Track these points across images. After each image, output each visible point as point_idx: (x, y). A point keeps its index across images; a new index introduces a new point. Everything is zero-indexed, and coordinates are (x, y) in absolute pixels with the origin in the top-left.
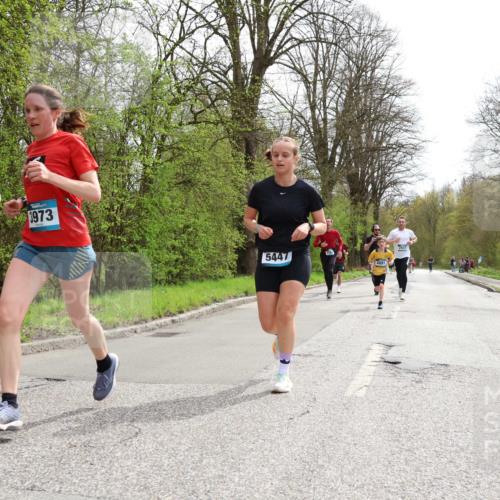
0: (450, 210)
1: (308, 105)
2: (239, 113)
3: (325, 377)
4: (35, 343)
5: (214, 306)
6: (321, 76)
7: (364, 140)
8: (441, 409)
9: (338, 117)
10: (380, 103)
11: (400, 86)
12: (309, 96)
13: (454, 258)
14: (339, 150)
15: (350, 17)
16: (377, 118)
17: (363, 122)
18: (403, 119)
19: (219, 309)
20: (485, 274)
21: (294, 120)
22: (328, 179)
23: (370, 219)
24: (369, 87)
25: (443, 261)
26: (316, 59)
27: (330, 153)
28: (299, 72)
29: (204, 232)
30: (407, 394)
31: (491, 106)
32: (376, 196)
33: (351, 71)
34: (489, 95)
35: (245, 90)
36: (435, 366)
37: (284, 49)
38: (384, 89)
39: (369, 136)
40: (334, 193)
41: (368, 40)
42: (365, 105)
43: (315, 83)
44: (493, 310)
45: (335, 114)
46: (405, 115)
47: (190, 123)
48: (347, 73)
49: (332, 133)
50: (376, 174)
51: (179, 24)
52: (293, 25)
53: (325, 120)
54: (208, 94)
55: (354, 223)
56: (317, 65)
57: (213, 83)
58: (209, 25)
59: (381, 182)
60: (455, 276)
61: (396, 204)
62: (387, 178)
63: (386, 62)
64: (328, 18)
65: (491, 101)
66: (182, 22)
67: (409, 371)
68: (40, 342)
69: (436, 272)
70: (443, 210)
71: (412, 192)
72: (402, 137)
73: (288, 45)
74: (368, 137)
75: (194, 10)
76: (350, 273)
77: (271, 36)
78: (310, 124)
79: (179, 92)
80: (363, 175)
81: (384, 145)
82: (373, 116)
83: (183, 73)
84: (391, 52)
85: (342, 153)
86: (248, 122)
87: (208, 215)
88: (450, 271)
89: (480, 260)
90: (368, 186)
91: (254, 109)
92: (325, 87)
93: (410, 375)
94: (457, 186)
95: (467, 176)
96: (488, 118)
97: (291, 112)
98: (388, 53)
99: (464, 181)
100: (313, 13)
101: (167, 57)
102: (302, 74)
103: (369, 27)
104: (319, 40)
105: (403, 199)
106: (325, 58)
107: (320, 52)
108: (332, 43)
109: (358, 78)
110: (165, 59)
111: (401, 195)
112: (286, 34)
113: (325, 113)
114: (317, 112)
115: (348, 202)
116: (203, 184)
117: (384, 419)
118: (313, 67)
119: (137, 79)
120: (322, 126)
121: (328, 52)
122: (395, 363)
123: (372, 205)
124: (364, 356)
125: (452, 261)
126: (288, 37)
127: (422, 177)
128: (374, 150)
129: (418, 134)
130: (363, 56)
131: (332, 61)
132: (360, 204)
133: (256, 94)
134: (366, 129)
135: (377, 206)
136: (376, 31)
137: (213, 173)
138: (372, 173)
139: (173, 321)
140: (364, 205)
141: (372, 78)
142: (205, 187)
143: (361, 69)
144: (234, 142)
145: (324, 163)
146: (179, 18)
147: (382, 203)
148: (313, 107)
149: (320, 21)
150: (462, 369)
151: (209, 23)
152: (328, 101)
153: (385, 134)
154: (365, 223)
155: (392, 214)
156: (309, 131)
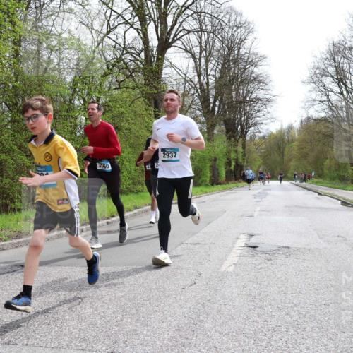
0: (293, 141)
1: (196, 74)
2: (149, 81)
3: (208, 258)
4: (14, 241)
5: (136, 211)
6: (204, 54)
7: (234, 96)
8: (283, 278)
9: (216, 81)
10: (244, 71)
11: (257, 60)
12: (196, 68)
13: (296, 173)
14: (217, 103)
15: (222, 15)
16: (242, 81)
17: (233, 84)
18: (260, 82)
19: (139, 213)
20: (316, 183)
21: (187, 84)
22: (210, 123)
23: (240, 149)
24: (236, 61)
25: (289, 175)
26: (200, 43)
27: (211, 105)
28: (189, 52)
29: (127, 162)
30: (261, 268)
31: (318, 72)
32: (244, 133)
33: (224, 50)
34: (316, 64)
35: (152, 66)
36: (281, 248)
37: (178, 37)
38: (246, 62)
39: (238, 93)
40: (215, 132)
41: (235, 29)
42: (234, 73)
43: (200, 59)
44: (321, 208)
45: (214, 79)
46: (261, 78)
47: (116, 89)
48: (221, 51)
49: (213, 92)
50: (243, 119)
51: (106, 22)
52: (184, 20)
53: (207, 83)
54: (127, 68)
55: (229, 152)
56: (201, 47)
57: (131, 61)
58: (127, 22)
59: (247, 124)
60: (297, 185)
61: (257, 138)
62: (251, 121)
63: (247, 44)
64: (207, 15)
65: (317, 68)
66: (108, 21)
67: (264, 253)
68: (17, 240)
69: (284, 183)
70: (288, 141)
71: (267, 130)
72: (259, 93)
73: (181, 34)
74: (236, 94)
75: (116, 12)
76: (227, 185)
77: (169, 29)
78: (198, 86)
79: (108, 68)
80: (234, 119)
81: (248, 99)
82: (239, 80)
83: (110, 55)
84: (250, 37)
85: (219, 105)
86: (155, 87)
87: (130, 150)
88: (294, 182)
89: (313, 174)
90: (238, 127)
91: (159, 78)
92: (207, 61)
93: (264, 255)
94: (297, 125)
95: (304, 118)
96: (316, 79)
97: (184, 79)
98: (248, 37)
99: (302, 122)
100: (197, 13)
101: (99, 44)
102: (191, 54)
103: (235, 20)
104: (202, 30)
105: (262, 134)
106: (207, 42)
107: (203, 38)
108: (210, 33)
109: (229, 55)
110: (98, 46)
111: (260, 132)
112: (179, 27)
113: (208, 79)
114: (202, 78)
115: (224, 137)
116: (127, 129)
117: (245, 287)
118: (198, 48)
119: (79, 60)
120: (205, 88)
121: (208, 38)
122: (254, 247)
123: (241, 139)
124: (234, 243)
125: (295, 175)
126: (181, 28)
127: (273, 119)
128: (241, 102)
129: (269, 92)
130: (232, 40)
131: (211, 44)
132: (233, 139)
133: (160, 68)
134: (235, 89)
135: (244, 140)
136: (240, 23)
137: (132, 121)
138: (241, 118)
139: (108, 223)
140: (235, 139)
141: (238, 54)
142: (128, 131)
143: (230, 49)
144: (146, 100)
145: (208, 112)
146: (106, 18)
147: (248, 138)
148: (199, 75)
149: (202, 17)
150: (299, 250)
151: (127, 21)
152: (209, 71)
153: (248, 92)
154: (236, 152)
155: (255, 145)
156: (197, 91)
